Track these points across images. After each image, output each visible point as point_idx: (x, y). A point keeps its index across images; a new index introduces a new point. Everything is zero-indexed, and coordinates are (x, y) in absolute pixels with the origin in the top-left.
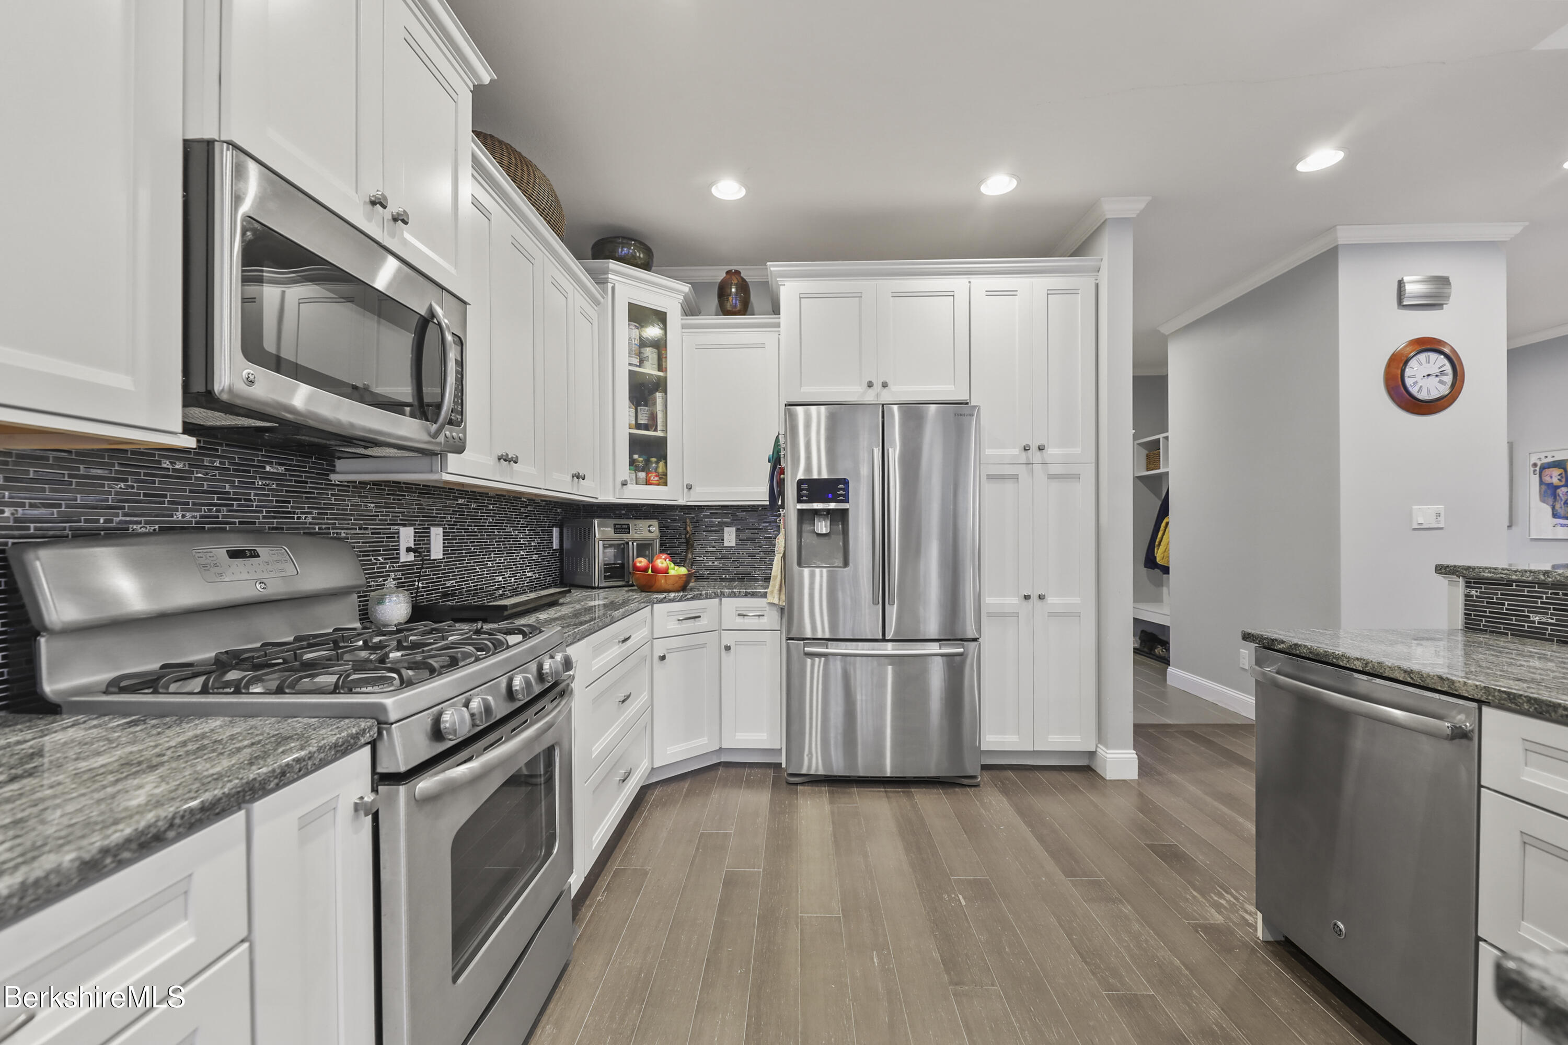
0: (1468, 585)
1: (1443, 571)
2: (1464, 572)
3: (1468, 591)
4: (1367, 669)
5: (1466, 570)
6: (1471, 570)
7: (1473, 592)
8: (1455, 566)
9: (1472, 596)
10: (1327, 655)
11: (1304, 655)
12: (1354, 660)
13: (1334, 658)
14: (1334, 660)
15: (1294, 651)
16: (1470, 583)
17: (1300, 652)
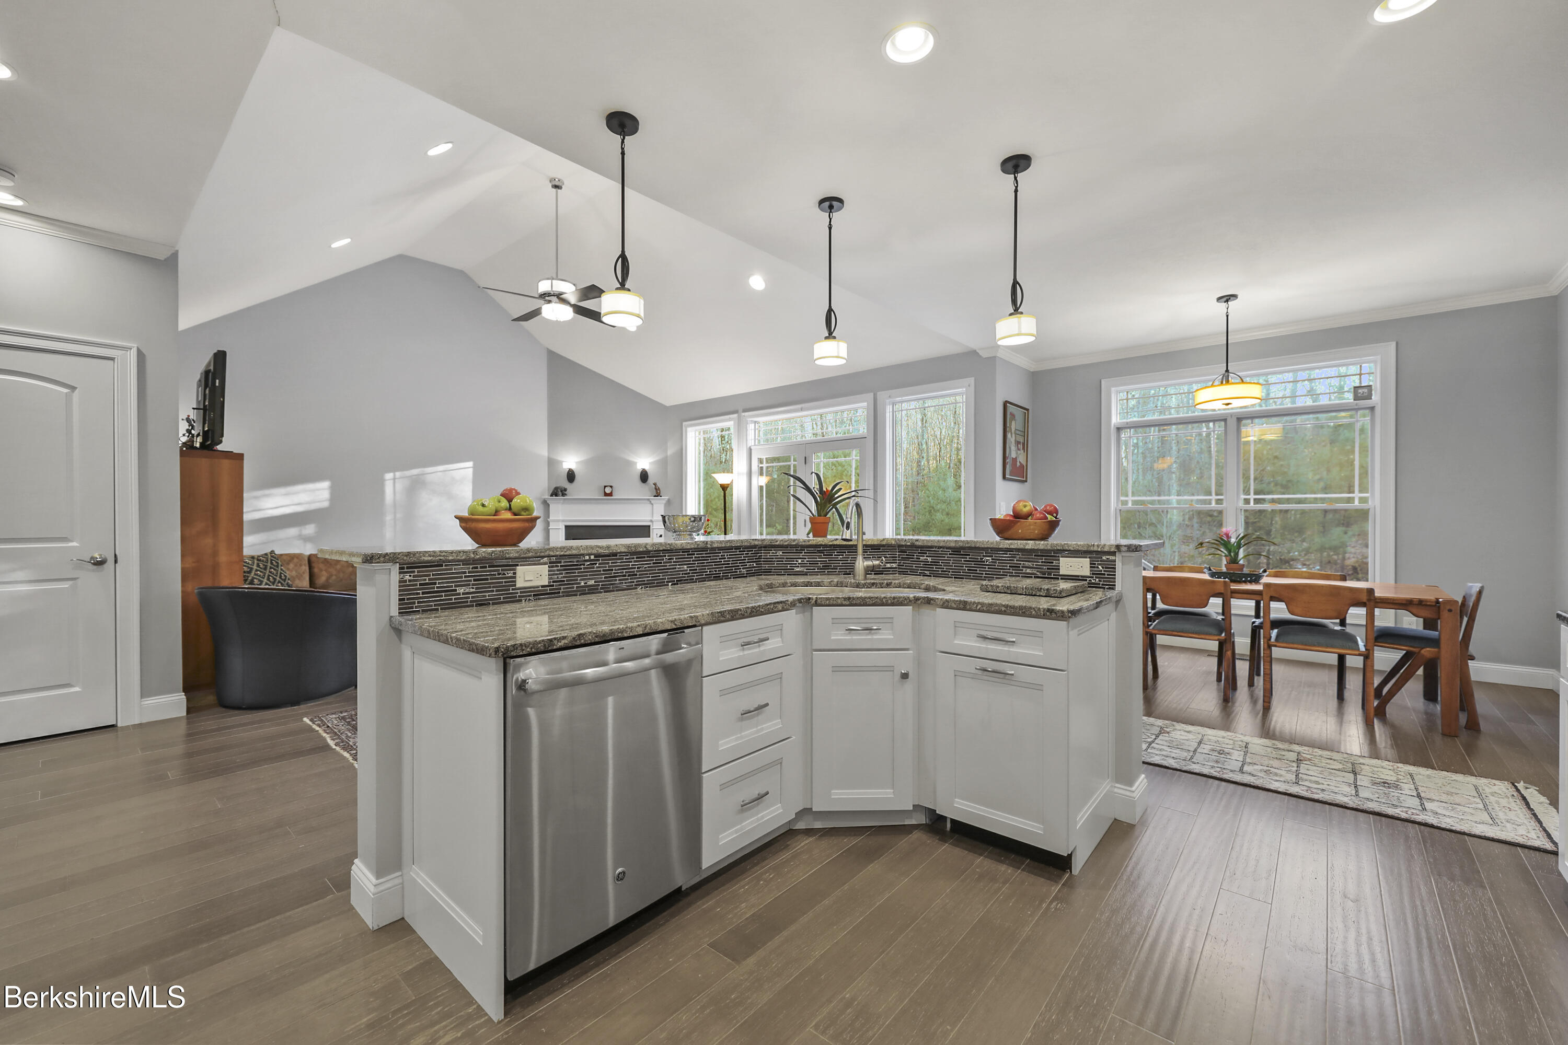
0: (402, 571)
1: (382, 559)
2: (405, 558)
3: (401, 577)
4: (646, 631)
5: (406, 556)
6: (412, 555)
7: (407, 577)
8: (395, 554)
9: (405, 581)
10: (613, 632)
11: (589, 642)
12: (636, 627)
13: (619, 633)
14: (619, 635)
15: (578, 643)
16: (403, 568)
17: (585, 640)
